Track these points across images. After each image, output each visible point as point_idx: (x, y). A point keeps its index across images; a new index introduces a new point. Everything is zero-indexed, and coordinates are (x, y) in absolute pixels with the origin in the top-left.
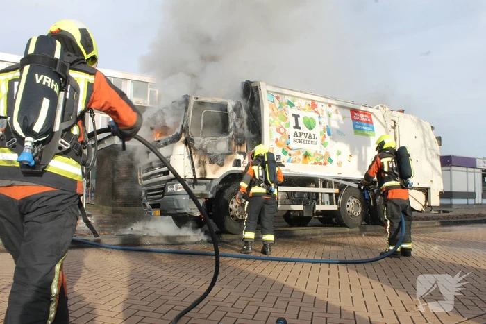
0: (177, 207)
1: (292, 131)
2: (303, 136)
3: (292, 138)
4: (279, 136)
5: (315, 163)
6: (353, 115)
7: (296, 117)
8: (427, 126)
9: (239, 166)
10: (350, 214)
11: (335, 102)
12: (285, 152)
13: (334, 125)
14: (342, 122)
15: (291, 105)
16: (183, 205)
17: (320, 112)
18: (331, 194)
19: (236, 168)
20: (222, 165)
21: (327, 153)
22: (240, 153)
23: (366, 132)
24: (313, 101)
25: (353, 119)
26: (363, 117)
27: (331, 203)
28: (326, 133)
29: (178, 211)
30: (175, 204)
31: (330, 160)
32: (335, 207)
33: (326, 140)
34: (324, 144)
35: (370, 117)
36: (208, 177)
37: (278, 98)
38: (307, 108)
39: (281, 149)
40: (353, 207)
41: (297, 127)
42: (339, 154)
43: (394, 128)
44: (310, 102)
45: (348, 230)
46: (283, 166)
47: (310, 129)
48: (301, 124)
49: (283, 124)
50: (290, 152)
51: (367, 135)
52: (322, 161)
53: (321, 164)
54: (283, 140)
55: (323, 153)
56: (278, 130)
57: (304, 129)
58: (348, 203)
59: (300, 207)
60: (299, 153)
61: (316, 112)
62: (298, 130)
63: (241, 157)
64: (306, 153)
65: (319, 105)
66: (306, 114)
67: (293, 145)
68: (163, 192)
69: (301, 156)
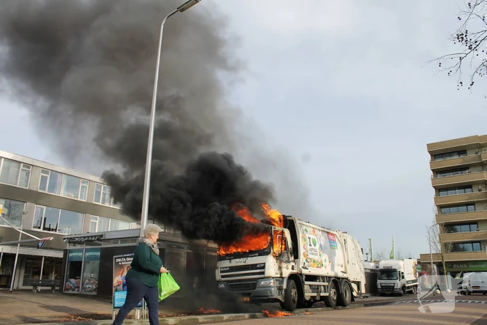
0: (270, 294)
1: (309, 247)
2: (313, 250)
3: (309, 252)
4: (304, 251)
5: (317, 267)
7: (309, 238)
9: (294, 269)
10: (332, 298)
12: (307, 260)
13: (322, 244)
14: (324, 241)
15: (307, 231)
17: (317, 235)
18: (324, 286)
19: (292, 271)
20: (287, 268)
22: (293, 261)
24: (314, 228)
25: (329, 238)
26: (332, 237)
27: (325, 292)
28: (321, 248)
29: (271, 297)
30: (269, 292)
31: (322, 265)
32: (327, 294)
33: (321, 252)
34: (320, 255)
35: (335, 237)
36: (283, 276)
38: (312, 232)
39: (305, 259)
40: (332, 293)
41: (310, 245)
42: (325, 261)
43: (345, 244)
46: (307, 269)
47: (315, 246)
48: (312, 244)
49: (305, 243)
50: (309, 260)
52: (319, 265)
53: (319, 267)
54: (306, 253)
55: (320, 261)
56: (304, 247)
57: (313, 247)
59: (315, 294)
60: (311, 261)
62: (311, 247)
63: (293, 264)
64: (314, 261)
65: (316, 230)
66: (312, 237)
67: (310, 256)
68: (254, 286)
69: (312, 263)
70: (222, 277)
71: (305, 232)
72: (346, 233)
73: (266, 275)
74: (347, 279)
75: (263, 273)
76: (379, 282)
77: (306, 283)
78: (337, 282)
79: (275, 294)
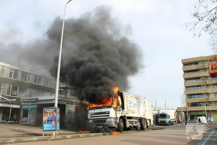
2: (130, 106)
4: (127, 106)
5: (132, 113)
7: (129, 101)
10: (138, 127)
11: (134, 96)
12: (128, 110)
13: (135, 103)
18: (135, 121)
19: (121, 115)
20: (119, 114)
25: (138, 101)
27: (136, 124)
28: (134, 105)
29: (111, 126)
31: (135, 112)
34: (134, 108)
35: (140, 100)
36: (117, 117)
37: (126, 96)
38: (130, 98)
40: (138, 125)
41: (129, 104)
43: (144, 103)
46: (128, 114)
48: (130, 103)
49: (127, 103)
50: (129, 110)
51: (140, 105)
55: (133, 110)
57: (131, 104)
59: (131, 125)
63: (122, 112)
64: (131, 111)
65: (132, 97)
66: (131, 100)
67: (129, 108)
68: (105, 121)
70: (91, 117)
71: (127, 98)
73: (110, 116)
74: (145, 118)
76: (159, 119)
77: (127, 120)
78: (141, 120)
79: (114, 125)
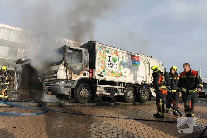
0: (59, 91)
1: (107, 62)
2: (112, 65)
3: (107, 65)
4: (102, 64)
5: (116, 76)
6: (132, 58)
7: (110, 57)
8: (161, 63)
9: (86, 76)
10: (129, 97)
11: (126, 52)
12: (104, 71)
13: (125, 61)
14: (128, 60)
15: (108, 52)
16: (62, 90)
17: (119, 55)
18: (121, 89)
19: (84, 76)
20: (79, 75)
21: (121, 72)
22: (86, 70)
23: (137, 65)
24: (116, 51)
25: (132, 59)
26: (136, 58)
28: (121, 64)
29: (60, 93)
30: (59, 90)
31: (122, 75)
32: (123, 94)
33: (121, 67)
34: (120, 68)
35: (139, 59)
36: (73, 79)
37: (102, 49)
38: (114, 53)
39: (102, 70)
40: (130, 94)
41: (109, 61)
42: (125, 73)
43: (148, 63)
44: (115, 51)
45: (128, 103)
46: (103, 76)
47: (115, 62)
48: (111, 60)
49: (104, 59)
50: (106, 71)
51: (138, 66)
52: (119, 75)
53: (118, 76)
54: (104, 66)
55: (119, 72)
56: (102, 62)
57: (112, 62)
58: (128, 93)
59: (109, 94)
60: (110, 72)
61: (118, 55)
62: (110, 62)
63: (86, 72)
64: (113, 72)
65: (119, 52)
66: (113, 56)
67: (107, 68)
68: (53, 85)
69: (110, 73)
72: (151, 57)
73: (58, 78)
75: (56, 77)
77: (98, 85)
